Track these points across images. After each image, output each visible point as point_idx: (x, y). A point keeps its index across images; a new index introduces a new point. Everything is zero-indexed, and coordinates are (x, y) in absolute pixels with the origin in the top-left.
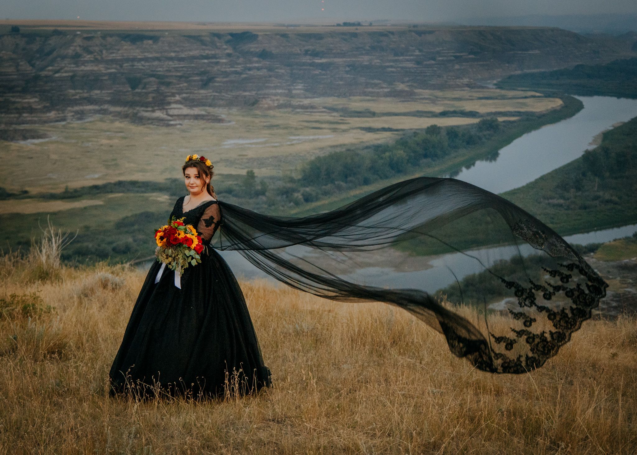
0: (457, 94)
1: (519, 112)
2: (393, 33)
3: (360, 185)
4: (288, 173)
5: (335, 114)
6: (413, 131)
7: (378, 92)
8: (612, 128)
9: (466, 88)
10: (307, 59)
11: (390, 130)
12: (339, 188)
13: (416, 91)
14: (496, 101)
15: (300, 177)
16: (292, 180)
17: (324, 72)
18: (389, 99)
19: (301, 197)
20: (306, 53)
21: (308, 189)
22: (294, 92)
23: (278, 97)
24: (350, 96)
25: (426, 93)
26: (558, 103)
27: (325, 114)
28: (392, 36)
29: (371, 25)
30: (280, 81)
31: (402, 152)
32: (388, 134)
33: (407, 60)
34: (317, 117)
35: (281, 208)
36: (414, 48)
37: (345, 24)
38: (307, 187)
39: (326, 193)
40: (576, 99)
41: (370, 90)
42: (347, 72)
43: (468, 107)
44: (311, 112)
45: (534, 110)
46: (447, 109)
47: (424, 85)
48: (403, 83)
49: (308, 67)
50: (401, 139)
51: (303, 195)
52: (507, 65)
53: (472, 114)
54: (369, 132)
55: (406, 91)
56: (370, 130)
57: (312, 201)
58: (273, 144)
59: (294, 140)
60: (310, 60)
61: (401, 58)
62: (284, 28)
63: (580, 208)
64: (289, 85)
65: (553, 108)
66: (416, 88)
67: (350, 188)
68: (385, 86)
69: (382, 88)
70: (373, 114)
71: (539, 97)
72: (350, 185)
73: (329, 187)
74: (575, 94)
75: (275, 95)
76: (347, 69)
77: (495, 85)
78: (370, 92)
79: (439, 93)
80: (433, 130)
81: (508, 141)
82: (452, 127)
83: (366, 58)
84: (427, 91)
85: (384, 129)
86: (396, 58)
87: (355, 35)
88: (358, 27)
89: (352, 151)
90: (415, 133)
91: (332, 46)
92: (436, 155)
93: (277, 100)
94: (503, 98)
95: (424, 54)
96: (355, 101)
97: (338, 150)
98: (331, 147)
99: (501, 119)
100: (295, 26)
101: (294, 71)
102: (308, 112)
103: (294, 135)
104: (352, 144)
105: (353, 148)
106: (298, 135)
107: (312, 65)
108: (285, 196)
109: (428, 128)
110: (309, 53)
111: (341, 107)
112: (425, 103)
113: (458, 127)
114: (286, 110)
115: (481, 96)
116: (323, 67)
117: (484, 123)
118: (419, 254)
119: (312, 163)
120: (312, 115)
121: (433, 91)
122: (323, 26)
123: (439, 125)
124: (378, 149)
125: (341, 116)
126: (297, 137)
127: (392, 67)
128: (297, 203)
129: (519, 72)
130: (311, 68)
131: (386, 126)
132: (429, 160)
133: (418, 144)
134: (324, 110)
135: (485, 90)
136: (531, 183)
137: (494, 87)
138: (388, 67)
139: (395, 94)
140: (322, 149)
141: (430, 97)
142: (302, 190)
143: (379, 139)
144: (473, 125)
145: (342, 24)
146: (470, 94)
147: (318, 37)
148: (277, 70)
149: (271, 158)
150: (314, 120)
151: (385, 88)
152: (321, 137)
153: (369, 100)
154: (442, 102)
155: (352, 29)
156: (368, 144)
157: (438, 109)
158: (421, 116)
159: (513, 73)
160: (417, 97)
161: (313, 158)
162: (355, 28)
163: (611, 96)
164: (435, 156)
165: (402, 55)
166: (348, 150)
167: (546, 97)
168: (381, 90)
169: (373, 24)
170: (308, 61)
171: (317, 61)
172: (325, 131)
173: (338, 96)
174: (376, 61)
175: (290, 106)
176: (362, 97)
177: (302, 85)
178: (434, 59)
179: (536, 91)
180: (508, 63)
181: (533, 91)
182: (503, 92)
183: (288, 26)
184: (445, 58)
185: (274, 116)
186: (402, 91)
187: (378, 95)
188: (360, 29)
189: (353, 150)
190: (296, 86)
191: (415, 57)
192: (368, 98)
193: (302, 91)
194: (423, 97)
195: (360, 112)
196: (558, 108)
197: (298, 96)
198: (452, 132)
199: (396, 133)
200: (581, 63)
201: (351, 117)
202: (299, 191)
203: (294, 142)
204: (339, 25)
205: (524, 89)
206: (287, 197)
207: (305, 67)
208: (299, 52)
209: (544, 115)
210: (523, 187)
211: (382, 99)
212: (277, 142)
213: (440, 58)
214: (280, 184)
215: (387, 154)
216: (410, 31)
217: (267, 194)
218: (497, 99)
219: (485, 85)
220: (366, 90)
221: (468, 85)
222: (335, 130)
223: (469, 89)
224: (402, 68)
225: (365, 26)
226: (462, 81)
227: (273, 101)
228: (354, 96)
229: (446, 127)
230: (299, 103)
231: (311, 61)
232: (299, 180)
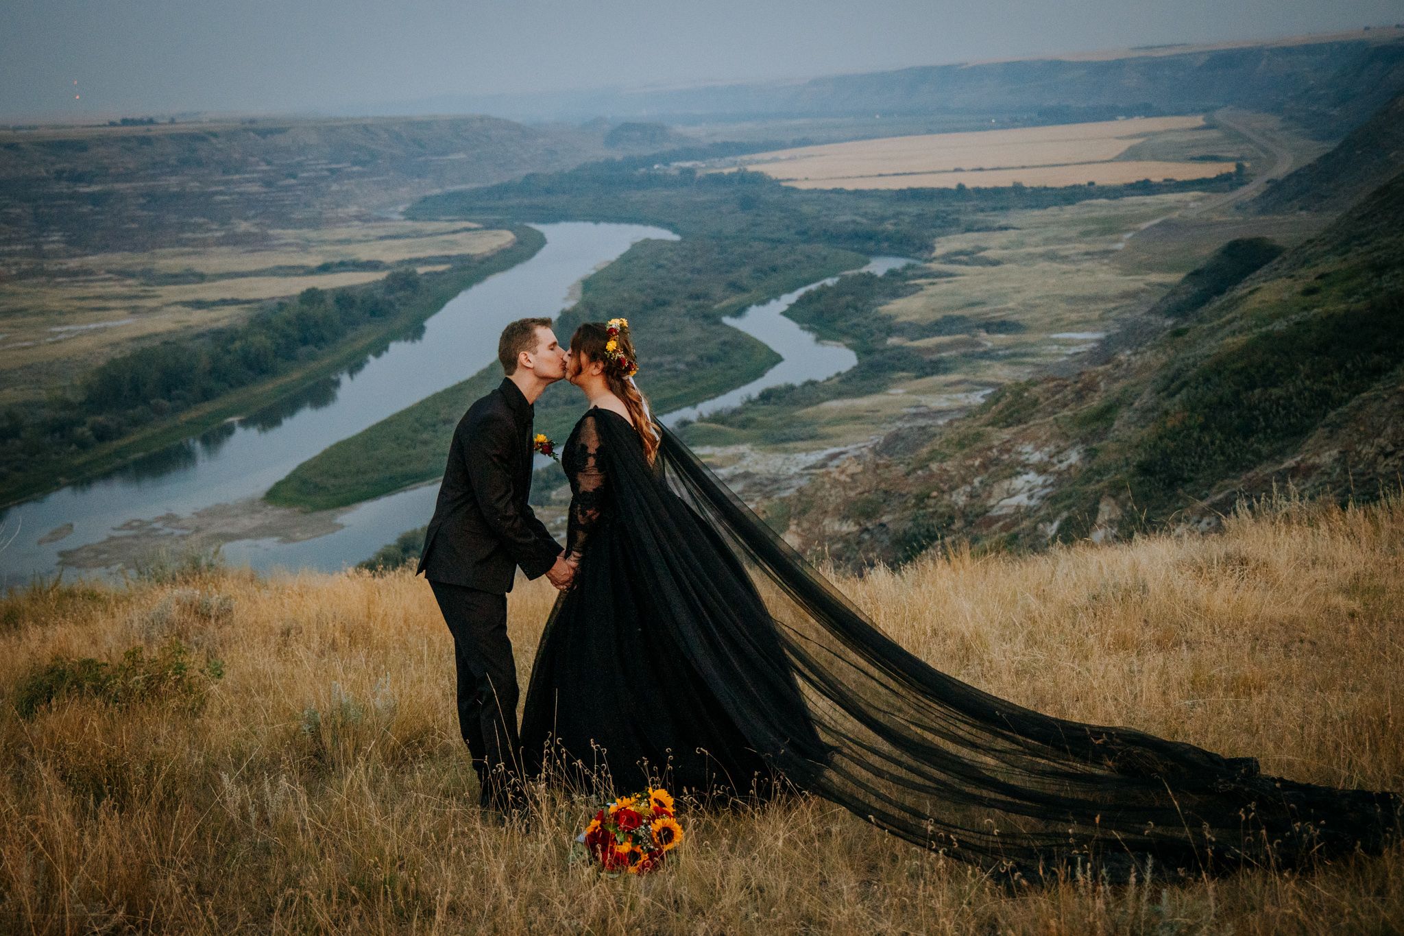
0: (342, 232)
1: (449, 257)
2: (215, 135)
3: (196, 402)
4: (59, 393)
5: (129, 282)
6: (278, 300)
7: (205, 239)
8: (593, 272)
9: (356, 223)
10: (62, 187)
11: (235, 302)
12: (160, 412)
13: (271, 232)
14: (408, 241)
15: (81, 398)
16: (67, 405)
17: (97, 209)
18: (224, 249)
19: (89, 433)
20: (59, 175)
21: (100, 419)
22: (45, 247)
23: (17, 259)
24: (153, 248)
25: (290, 234)
26: (505, 238)
27: (112, 283)
28: (214, 141)
29: (172, 121)
30: (16, 229)
31: (263, 338)
32: (233, 309)
33: (248, 181)
34: (97, 289)
35: (54, 457)
36: (257, 159)
37: (125, 122)
38: (100, 414)
39: (135, 423)
40: (533, 230)
41: (189, 235)
42: (143, 207)
43: (364, 253)
44: (85, 281)
45: (472, 252)
46: (329, 260)
47: (284, 220)
48: (246, 219)
49: (67, 202)
50: (258, 316)
51: (92, 429)
52: (417, 180)
53: (373, 266)
54: (199, 308)
55: (254, 234)
56: (199, 305)
57: (111, 439)
58: (20, 344)
59: (61, 333)
60: (69, 188)
61: (237, 177)
62: (10, 133)
63: (566, 403)
64: (35, 236)
65: (500, 246)
66: (269, 227)
67: (176, 410)
68: (214, 227)
69: (211, 230)
70: (201, 278)
71: (476, 229)
72: (179, 402)
73: (139, 410)
74: (531, 221)
75: (10, 254)
76: (142, 201)
77: (402, 213)
78: (188, 239)
79: (311, 234)
80: (311, 296)
81: (437, 304)
82: (344, 289)
83: (173, 180)
84: (290, 231)
85: (224, 302)
86: (230, 177)
87: (146, 141)
88: (152, 127)
89: (171, 343)
90: (280, 304)
91: (105, 161)
92: (322, 339)
93: (16, 264)
94: (418, 234)
95: (274, 168)
96: (164, 257)
97: (147, 344)
98: (133, 339)
99: (421, 270)
100: (30, 128)
101: (41, 210)
102: (77, 282)
103: (59, 325)
104: (170, 332)
105: (173, 339)
106: (66, 324)
107: (73, 196)
108: (57, 435)
109: (303, 294)
110: (65, 175)
111: (139, 268)
112: (289, 252)
113: (352, 288)
114: (35, 281)
115: (383, 234)
116: (95, 199)
117: (394, 278)
118: (318, 508)
119: (102, 371)
120: (87, 287)
121: (298, 231)
122: (83, 127)
123: (320, 288)
124: (221, 337)
125: (142, 284)
126: (66, 328)
127: (221, 193)
128: (83, 445)
129: (437, 191)
130: (73, 202)
131: (228, 296)
132: (311, 348)
133: (289, 323)
134: (107, 276)
135: (387, 224)
136: (484, 370)
137: (402, 218)
138: (216, 193)
139: (235, 240)
140: (114, 345)
141: (298, 241)
142: (90, 420)
143: (217, 320)
144: (376, 282)
145: (119, 122)
146: (364, 232)
147: (79, 146)
148: (5, 210)
149: (21, 368)
150: (91, 295)
151: (216, 230)
152: (110, 324)
153: (189, 254)
154: (319, 249)
155: (139, 130)
156: (201, 330)
157: (314, 261)
158: (286, 275)
159: (428, 193)
160: (276, 242)
161: (102, 362)
162: (145, 127)
163: (585, 221)
164: (320, 341)
165: (237, 172)
166: (166, 343)
167: (487, 228)
168: (209, 234)
169: (177, 120)
170: (65, 190)
171: (81, 190)
172: (114, 312)
173: (131, 250)
174: (192, 184)
175: (43, 273)
176: (177, 250)
177: (60, 234)
178: (295, 177)
179: (470, 221)
180: (419, 176)
181: (466, 220)
182: (418, 225)
183: (16, 129)
184: (312, 174)
185: (13, 294)
186: (248, 234)
187: (205, 243)
188: (155, 131)
189: (174, 343)
190: (48, 236)
191: (260, 175)
192: (186, 249)
193: (62, 245)
194: (283, 242)
195: (176, 276)
196: (508, 246)
197: (55, 254)
198: (344, 298)
199: (247, 306)
200: (531, 171)
201: (160, 284)
202: (84, 424)
203: (61, 337)
204: (113, 124)
205: (451, 218)
206: (62, 436)
207: (59, 202)
208: (45, 174)
209: (488, 259)
210: (473, 378)
211: (214, 249)
212: (26, 340)
213: (305, 175)
214: (47, 414)
215: (238, 344)
216: (246, 130)
217: (23, 434)
218: (407, 236)
219: (386, 216)
220: (181, 236)
221: (358, 218)
222: (134, 310)
223: (360, 223)
224: (241, 194)
225: (162, 124)
226: (346, 210)
227: (8, 265)
228: (160, 247)
229: (334, 290)
230: (59, 266)
231: (71, 191)
232: (81, 404)
